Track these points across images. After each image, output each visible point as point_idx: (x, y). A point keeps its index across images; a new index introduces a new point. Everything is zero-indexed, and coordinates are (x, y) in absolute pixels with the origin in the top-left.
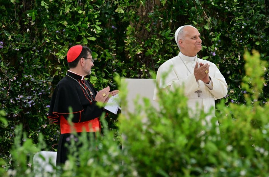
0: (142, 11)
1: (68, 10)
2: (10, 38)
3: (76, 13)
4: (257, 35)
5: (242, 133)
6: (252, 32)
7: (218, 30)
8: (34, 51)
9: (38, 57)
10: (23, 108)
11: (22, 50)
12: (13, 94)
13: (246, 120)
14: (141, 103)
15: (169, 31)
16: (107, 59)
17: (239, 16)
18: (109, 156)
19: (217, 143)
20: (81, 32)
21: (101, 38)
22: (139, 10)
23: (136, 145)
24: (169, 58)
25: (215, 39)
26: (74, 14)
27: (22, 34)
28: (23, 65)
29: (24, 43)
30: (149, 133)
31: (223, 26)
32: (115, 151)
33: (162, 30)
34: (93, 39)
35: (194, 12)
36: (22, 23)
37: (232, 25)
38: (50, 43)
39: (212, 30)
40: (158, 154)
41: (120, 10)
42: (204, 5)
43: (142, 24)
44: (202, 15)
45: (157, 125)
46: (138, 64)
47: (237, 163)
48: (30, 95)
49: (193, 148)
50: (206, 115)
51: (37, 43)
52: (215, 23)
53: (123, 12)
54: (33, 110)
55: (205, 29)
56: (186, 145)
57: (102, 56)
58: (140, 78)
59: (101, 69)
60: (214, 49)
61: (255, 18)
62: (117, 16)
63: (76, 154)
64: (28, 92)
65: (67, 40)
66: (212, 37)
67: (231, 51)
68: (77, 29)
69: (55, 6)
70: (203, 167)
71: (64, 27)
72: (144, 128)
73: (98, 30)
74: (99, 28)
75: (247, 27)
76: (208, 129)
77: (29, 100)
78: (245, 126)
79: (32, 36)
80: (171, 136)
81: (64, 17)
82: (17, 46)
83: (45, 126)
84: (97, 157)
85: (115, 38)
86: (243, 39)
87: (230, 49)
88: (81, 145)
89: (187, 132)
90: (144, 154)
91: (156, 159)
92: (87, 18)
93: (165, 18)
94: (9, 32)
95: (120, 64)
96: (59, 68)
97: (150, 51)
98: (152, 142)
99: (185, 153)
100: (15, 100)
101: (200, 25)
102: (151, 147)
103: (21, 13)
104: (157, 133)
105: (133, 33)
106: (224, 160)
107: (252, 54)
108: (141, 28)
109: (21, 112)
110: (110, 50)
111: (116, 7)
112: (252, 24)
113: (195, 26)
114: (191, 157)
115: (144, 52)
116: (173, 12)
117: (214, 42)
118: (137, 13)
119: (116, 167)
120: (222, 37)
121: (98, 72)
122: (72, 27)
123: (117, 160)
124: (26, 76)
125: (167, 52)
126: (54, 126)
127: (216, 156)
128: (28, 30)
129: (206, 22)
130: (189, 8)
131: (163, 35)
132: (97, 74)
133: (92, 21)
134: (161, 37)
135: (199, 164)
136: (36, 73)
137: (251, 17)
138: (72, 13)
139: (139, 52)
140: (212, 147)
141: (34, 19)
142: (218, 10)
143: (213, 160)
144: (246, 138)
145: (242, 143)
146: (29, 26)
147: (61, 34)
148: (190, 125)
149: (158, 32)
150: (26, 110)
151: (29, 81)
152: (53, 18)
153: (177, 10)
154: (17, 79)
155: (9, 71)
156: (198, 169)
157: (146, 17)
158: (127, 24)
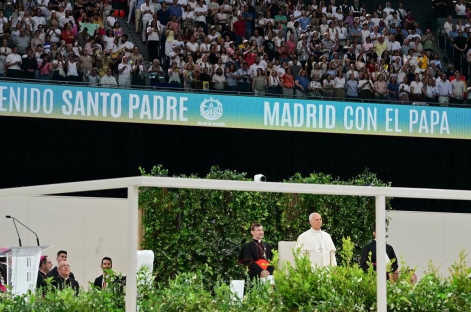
0: (290, 205)
1: (250, 203)
2: (219, 218)
3: (255, 205)
4: (353, 218)
5: (340, 282)
6: (350, 217)
7: (332, 215)
8: (232, 225)
9: (233, 228)
10: (225, 256)
11: (225, 225)
12: (220, 248)
13: (342, 275)
14: (285, 264)
15: (305, 215)
16: (271, 230)
17: (343, 208)
18: (268, 294)
19: (327, 287)
20: (257, 215)
21: (268, 219)
22: (289, 204)
23: (283, 288)
24: (305, 230)
25: (330, 220)
26: (254, 205)
27: (225, 216)
28: (226, 233)
29: (226, 221)
30: (290, 281)
31: (334, 213)
32: (270, 291)
33: (301, 215)
34: (264, 219)
35: (319, 206)
36: (225, 210)
37: (339, 213)
38: (240, 221)
39: (328, 215)
40: (294, 292)
41: (279, 204)
42: (324, 202)
43: (290, 211)
44: (323, 207)
45: (294, 277)
46: (288, 233)
47: (337, 299)
48: (229, 249)
49: (313, 290)
50: (321, 272)
51: (233, 221)
52: (330, 211)
53: (280, 204)
54: (231, 257)
55: (324, 215)
56: (310, 288)
57: (269, 228)
58: (289, 241)
59: (268, 236)
60: (329, 225)
61: (352, 209)
62: (277, 207)
63: (250, 291)
64: (228, 247)
65: (249, 219)
66: (328, 219)
67: (338, 227)
68: (255, 214)
69: (243, 201)
70: (318, 300)
71: (248, 212)
72: (287, 278)
73: (266, 214)
74: (267, 213)
75: (347, 214)
76: (322, 279)
77: (229, 252)
78: (342, 278)
79: (231, 217)
80: (301, 283)
81: (248, 207)
82: (223, 222)
83: (237, 266)
84: (261, 294)
85: (275, 219)
86: (345, 220)
87: (338, 226)
88: (253, 286)
89: (310, 281)
90: (287, 292)
91: (293, 295)
92: (260, 208)
93: (303, 208)
94: (218, 215)
95: (278, 233)
96: (245, 235)
97: (294, 226)
98: (291, 286)
99: (309, 293)
100: (221, 251)
101: (322, 212)
102: (290, 288)
103: (225, 204)
104: (294, 281)
105: (285, 216)
106: (330, 297)
107: (346, 239)
108: (290, 214)
109: (224, 258)
110: (273, 225)
111: (276, 202)
112: (350, 212)
113: (319, 213)
114: (312, 295)
115: (291, 226)
116: (308, 205)
117: (329, 222)
118: (287, 205)
119: (271, 300)
120: (334, 219)
121: (266, 237)
122: (253, 212)
123: (271, 296)
124: (227, 239)
125: (304, 227)
126: (242, 266)
127: (325, 294)
128: (229, 214)
129: (325, 211)
130: (316, 203)
131: (302, 217)
132: (265, 238)
133: (263, 209)
134: (301, 219)
135: (316, 299)
136: (232, 237)
137: (349, 208)
138: (252, 205)
139: (289, 226)
140: (324, 290)
141: (232, 208)
142: (332, 205)
143: (324, 297)
144: (342, 285)
145: (340, 287)
146: (230, 212)
147: (247, 216)
148: (312, 276)
149: (299, 216)
150: (227, 257)
151: (229, 241)
152: (242, 207)
153: (309, 204)
154: (223, 240)
155: (218, 236)
156: (316, 302)
157: (292, 207)
158: (282, 211)
